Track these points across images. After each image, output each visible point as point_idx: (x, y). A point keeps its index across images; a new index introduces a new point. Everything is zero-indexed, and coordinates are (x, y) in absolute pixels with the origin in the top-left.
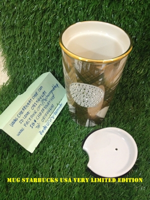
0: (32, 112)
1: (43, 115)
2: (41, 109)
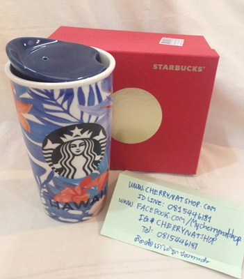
0: (163, 209)
1: (169, 231)
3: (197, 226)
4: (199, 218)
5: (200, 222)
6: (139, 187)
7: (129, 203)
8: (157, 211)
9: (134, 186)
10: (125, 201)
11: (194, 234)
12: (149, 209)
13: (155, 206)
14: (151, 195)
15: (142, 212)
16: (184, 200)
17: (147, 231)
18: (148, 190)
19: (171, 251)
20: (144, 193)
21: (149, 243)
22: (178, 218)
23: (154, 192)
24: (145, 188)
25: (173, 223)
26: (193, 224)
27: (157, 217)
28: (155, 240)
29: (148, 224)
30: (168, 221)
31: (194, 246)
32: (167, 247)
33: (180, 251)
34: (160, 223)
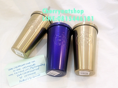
0: (22, 70)
1: (27, 74)
2: (28, 71)
3: (33, 68)
4: (32, 66)
5: (33, 67)
6: (12, 69)
7: (12, 75)
8: (21, 72)
9: (10, 69)
10: (10, 75)
11: (33, 70)
12: (18, 72)
13: (19, 71)
14: (16, 69)
15: (17, 74)
16: (26, 64)
17: (21, 78)
18: (15, 68)
19: (30, 79)
20: (14, 69)
21: (24, 80)
22: (27, 69)
23: (17, 67)
24: (13, 68)
25: (26, 71)
26: (32, 68)
27: (21, 73)
28: (25, 78)
29: (20, 76)
30: (25, 72)
31: (35, 73)
32: (28, 78)
33: (32, 77)
34: (23, 74)
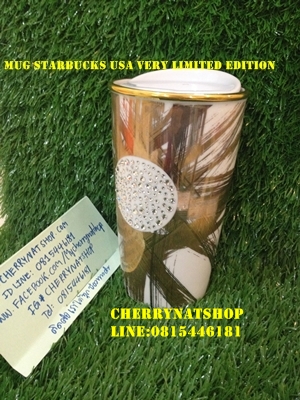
0: (35, 277)
1: (63, 286)
2: (59, 271)
3: (72, 253)
4: (66, 245)
5: (70, 247)
7: (6, 315)
8: (35, 286)
11: (77, 263)
12: (27, 294)
13: (27, 284)
14: (12, 280)
15: (25, 305)
16: (40, 246)
17: (49, 313)
18: (4, 278)
21: (65, 317)
22: (55, 266)
23: (10, 273)
25: (56, 276)
26: (68, 255)
27: (41, 290)
30: (51, 279)
33: (87, 288)
